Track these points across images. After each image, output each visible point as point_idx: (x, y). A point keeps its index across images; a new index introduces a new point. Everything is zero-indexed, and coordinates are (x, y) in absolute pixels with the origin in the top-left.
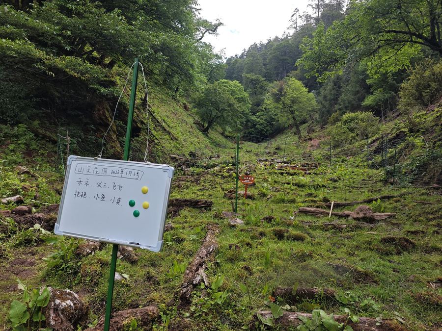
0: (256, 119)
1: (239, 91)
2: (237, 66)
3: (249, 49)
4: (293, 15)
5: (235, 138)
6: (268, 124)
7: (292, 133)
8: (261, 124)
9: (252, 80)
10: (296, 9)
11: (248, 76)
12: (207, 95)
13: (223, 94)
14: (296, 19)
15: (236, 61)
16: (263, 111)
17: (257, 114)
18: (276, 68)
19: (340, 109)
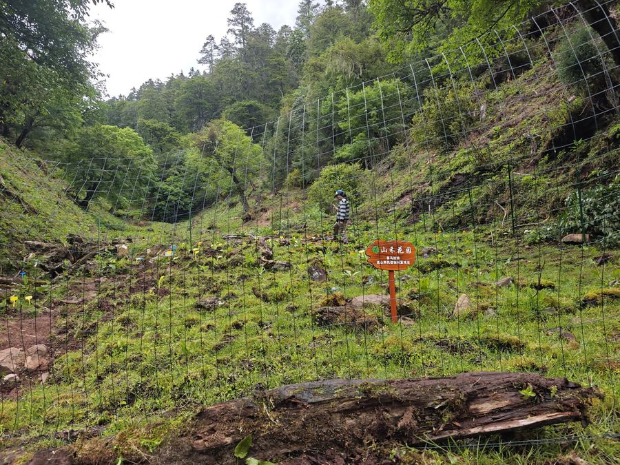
0: (166, 186)
1: (136, 143)
2: (123, 111)
3: (141, 88)
4: (206, 45)
5: (132, 217)
6: (187, 194)
7: (225, 206)
8: (176, 195)
9: (155, 129)
10: (210, 36)
11: (148, 122)
12: (83, 145)
13: (113, 143)
14: (211, 50)
15: (123, 104)
16: (176, 175)
17: (168, 179)
18: (189, 114)
19: (300, 167)
